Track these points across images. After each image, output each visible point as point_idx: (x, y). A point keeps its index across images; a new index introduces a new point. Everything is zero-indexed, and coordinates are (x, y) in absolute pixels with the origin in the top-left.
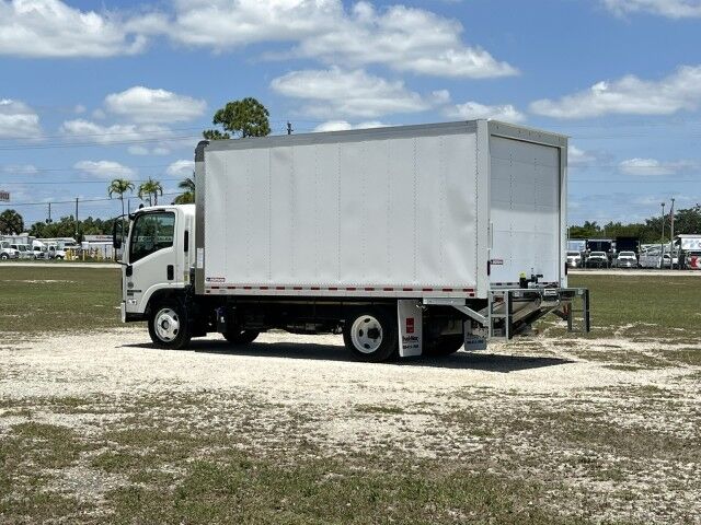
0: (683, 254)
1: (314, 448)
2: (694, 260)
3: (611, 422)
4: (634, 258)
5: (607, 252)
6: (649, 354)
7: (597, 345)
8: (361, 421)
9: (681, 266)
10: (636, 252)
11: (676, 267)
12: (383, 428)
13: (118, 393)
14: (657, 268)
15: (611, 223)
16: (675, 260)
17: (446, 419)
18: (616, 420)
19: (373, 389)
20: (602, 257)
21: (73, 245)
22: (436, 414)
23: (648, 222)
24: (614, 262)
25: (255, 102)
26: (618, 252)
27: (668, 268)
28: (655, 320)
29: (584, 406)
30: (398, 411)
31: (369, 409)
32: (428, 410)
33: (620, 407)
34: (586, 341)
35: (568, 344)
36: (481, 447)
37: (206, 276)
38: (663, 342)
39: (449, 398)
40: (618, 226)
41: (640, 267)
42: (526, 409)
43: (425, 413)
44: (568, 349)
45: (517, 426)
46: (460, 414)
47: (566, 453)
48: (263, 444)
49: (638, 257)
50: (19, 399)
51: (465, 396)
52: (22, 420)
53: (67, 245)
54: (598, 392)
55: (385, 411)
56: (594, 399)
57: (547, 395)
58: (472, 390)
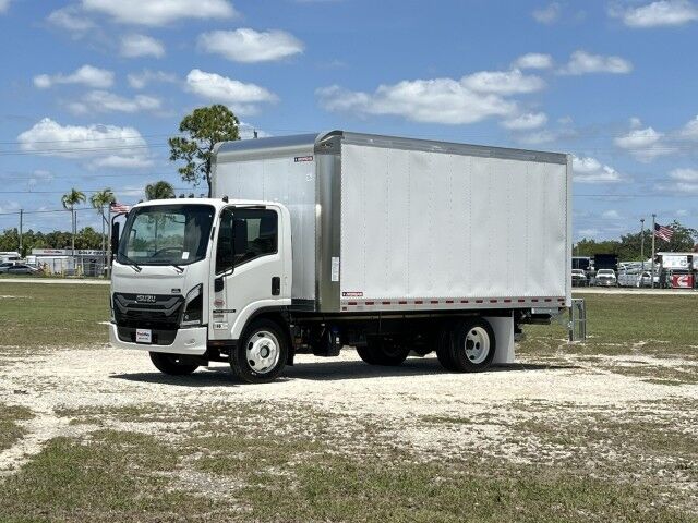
0: (664, 273)
1: (405, 454)
2: (676, 279)
3: (684, 432)
4: (613, 276)
5: (585, 270)
6: (680, 369)
7: (623, 360)
8: (434, 430)
9: (662, 284)
10: (616, 270)
11: (657, 286)
12: (461, 437)
13: (172, 403)
14: (636, 287)
15: (585, 240)
16: (656, 279)
17: (518, 428)
18: (688, 430)
19: (426, 402)
20: (581, 275)
21: (16, 259)
22: (504, 424)
23: (624, 239)
24: (592, 281)
25: (224, 109)
26: (596, 270)
27: (648, 286)
28: (666, 338)
29: (647, 417)
30: (465, 421)
31: (435, 420)
32: (494, 420)
33: (684, 418)
34: (609, 357)
35: (592, 360)
36: (570, 454)
37: (343, 290)
38: (687, 359)
39: (508, 410)
40: (592, 243)
41: (620, 286)
42: (593, 420)
43: (493, 423)
44: (596, 364)
45: (592, 436)
46: (529, 424)
47: (658, 460)
48: (352, 450)
49: (617, 276)
50: (77, 408)
51: (523, 408)
52: (95, 428)
53: (10, 259)
54: (654, 405)
55: (452, 421)
56: (656, 411)
57: (606, 407)
58: (526, 403)
